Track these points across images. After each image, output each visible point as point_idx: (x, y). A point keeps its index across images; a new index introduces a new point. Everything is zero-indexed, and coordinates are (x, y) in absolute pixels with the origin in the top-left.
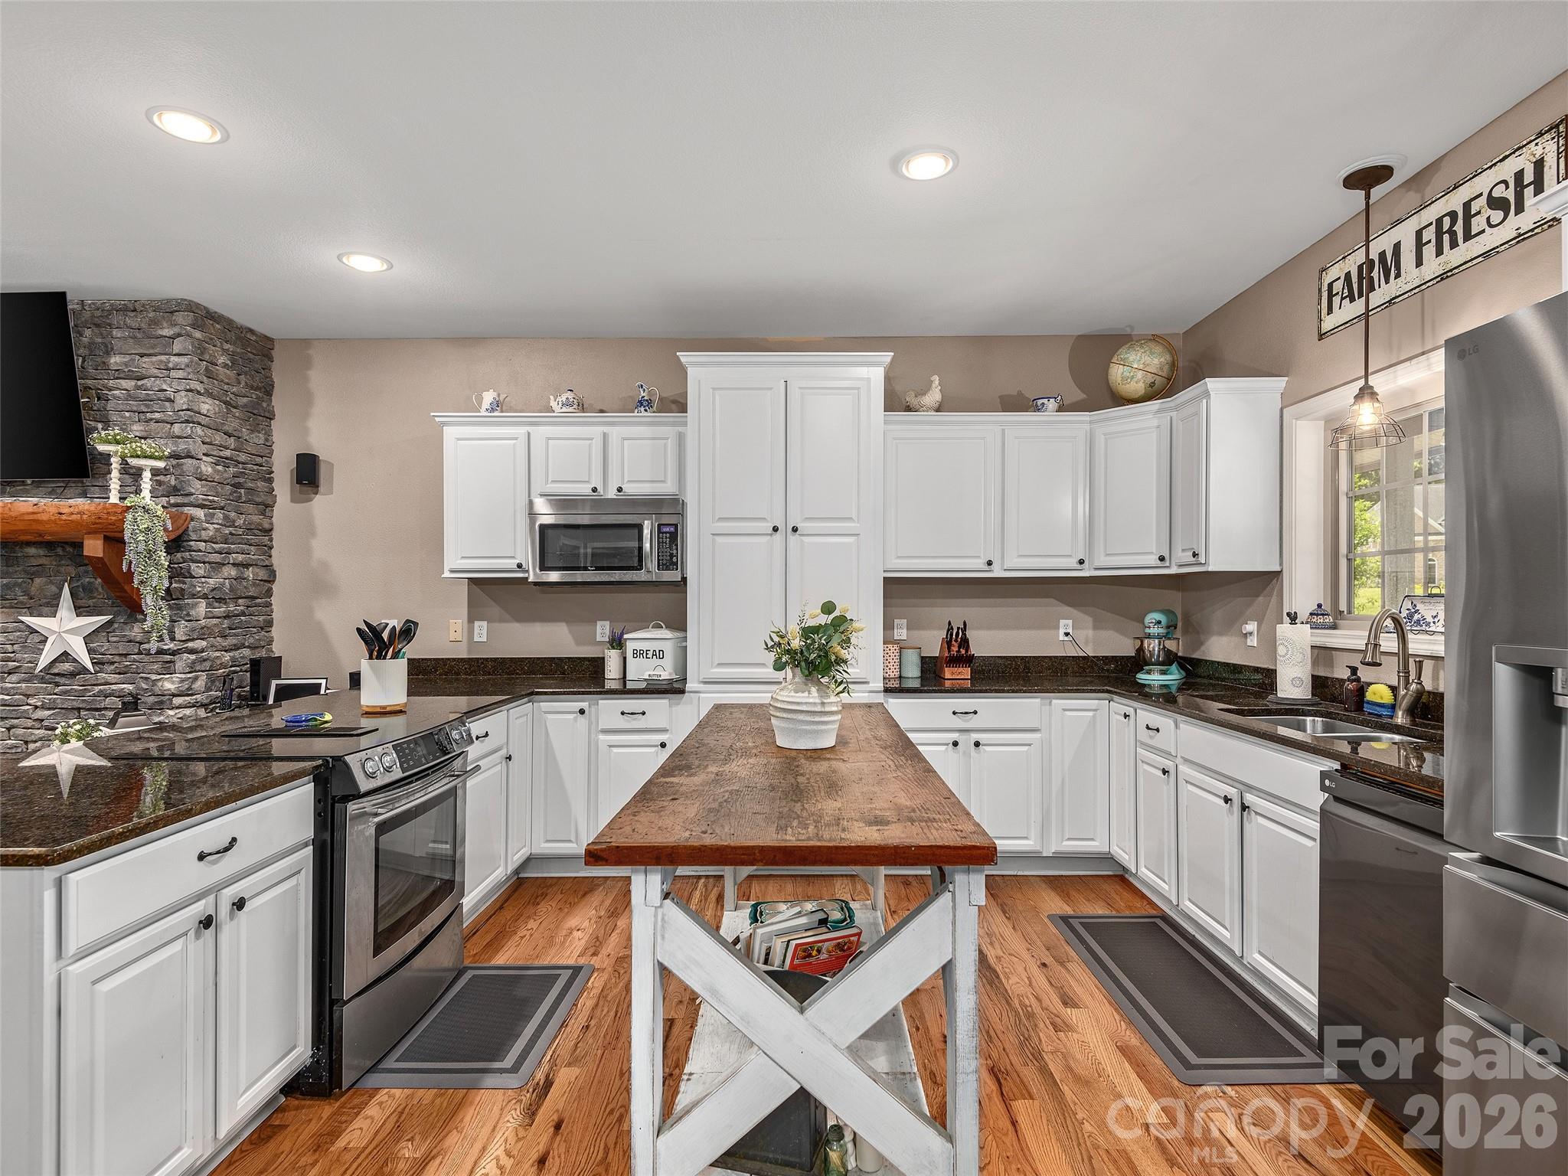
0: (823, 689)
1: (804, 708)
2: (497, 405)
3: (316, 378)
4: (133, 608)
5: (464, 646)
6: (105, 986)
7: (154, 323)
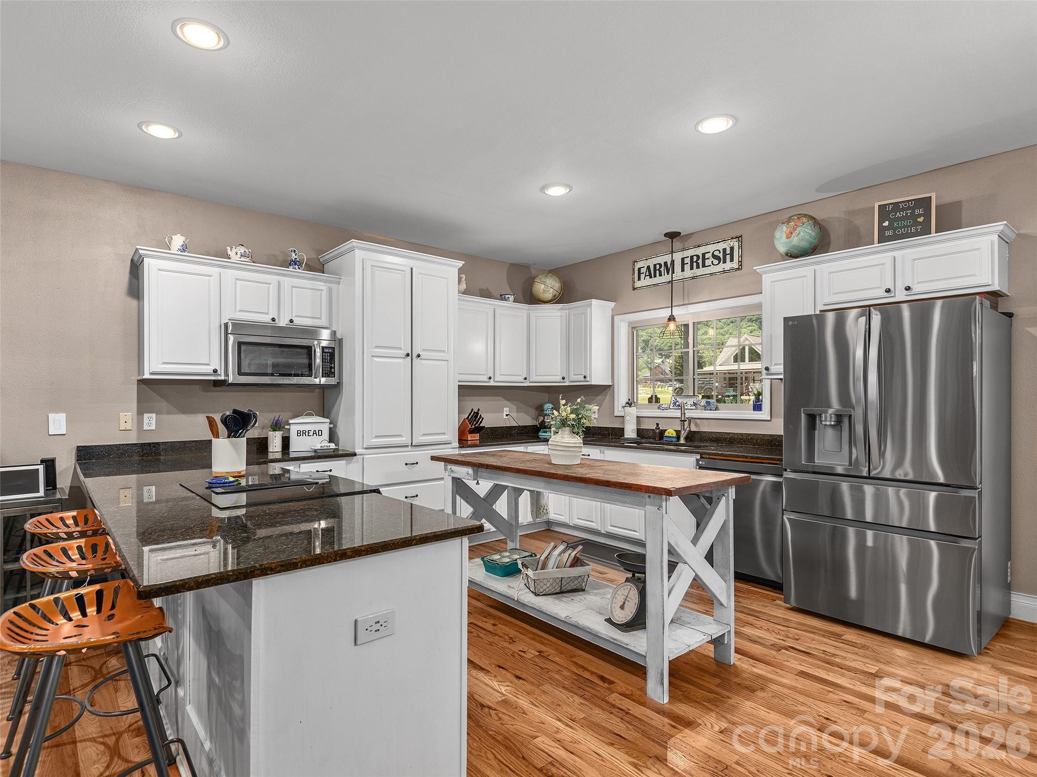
2: (184, 248)
5: (134, 434)
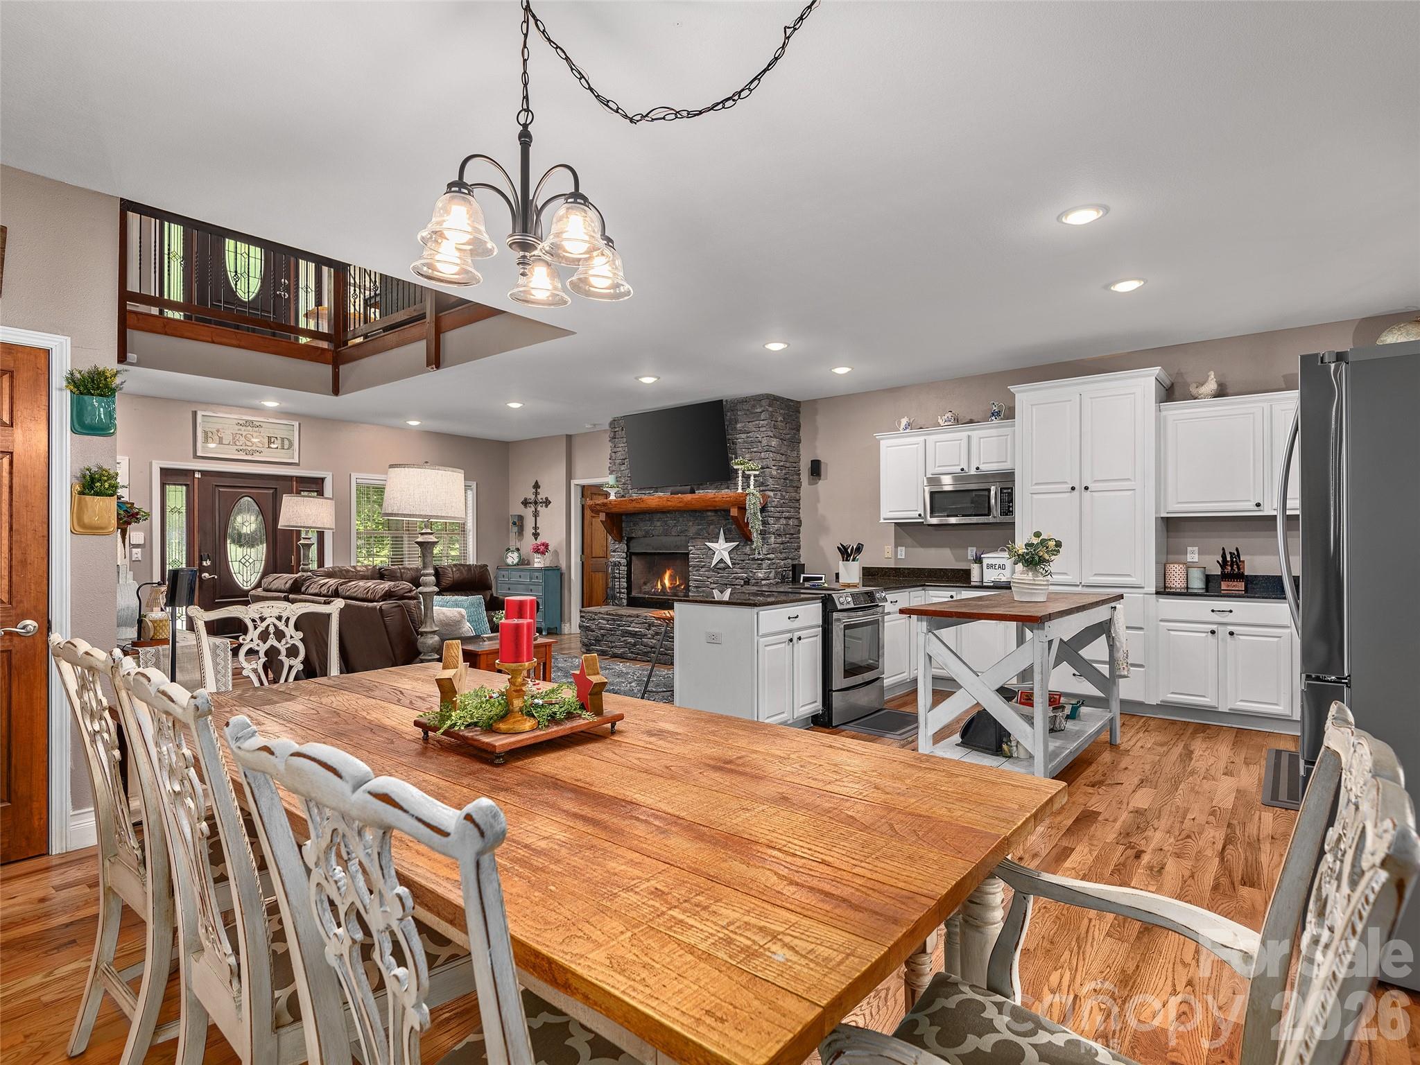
0: (1035, 575)
1: (1027, 582)
2: (909, 425)
3: (820, 420)
4: (746, 538)
5: (892, 561)
6: (768, 648)
7: (754, 406)
